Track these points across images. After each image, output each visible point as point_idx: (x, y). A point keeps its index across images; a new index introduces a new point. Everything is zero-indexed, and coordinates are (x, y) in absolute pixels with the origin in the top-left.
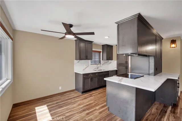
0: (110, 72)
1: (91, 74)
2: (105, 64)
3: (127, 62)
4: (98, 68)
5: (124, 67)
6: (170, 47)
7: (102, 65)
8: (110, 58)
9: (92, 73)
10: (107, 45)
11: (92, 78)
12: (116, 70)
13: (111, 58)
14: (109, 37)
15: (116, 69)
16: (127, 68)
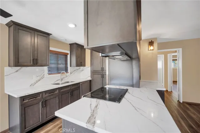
0: (81, 83)
1: (44, 94)
2: (74, 72)
3: (103, 69)
4: (62, 80)
5: (100, 76)
6: (148, 50)
7: (69, 73)
8: (81, 63)
9: (46, 92)
10: (76, 44)
11: (46, 101)
12: (90, 81)
13: (83, 63)
14: (76, 25)
15: (89, 79)
16: (103, 76)
